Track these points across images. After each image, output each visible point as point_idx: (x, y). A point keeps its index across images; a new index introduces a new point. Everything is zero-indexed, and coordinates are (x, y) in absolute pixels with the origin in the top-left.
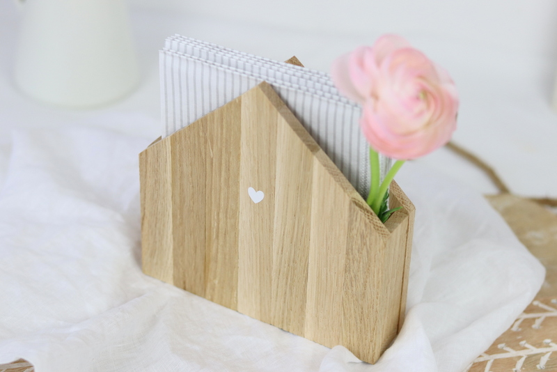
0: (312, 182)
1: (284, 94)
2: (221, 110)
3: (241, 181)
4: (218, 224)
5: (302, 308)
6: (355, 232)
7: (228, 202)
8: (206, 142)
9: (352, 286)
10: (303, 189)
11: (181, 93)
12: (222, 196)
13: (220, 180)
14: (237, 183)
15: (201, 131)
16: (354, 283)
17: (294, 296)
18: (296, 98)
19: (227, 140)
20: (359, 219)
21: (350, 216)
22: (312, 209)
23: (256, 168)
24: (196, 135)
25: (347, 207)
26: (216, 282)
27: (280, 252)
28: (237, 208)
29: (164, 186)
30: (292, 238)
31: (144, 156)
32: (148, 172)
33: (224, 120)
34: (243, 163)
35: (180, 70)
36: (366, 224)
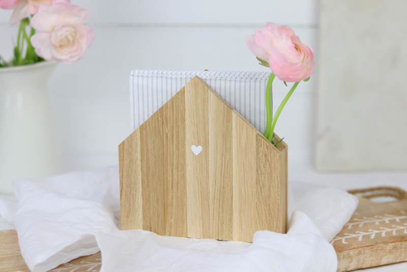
0: (232, 130)
1: (208, 82)
2: (172, 100)
3: (187, 143)
4: (173, 178)
5: (231, 220)
6: (261, 154)
7: (179, 160)
8: (163, 124)
9: (262, 192)
10: (226, 136)
11: (143, 100)
12: (175, 157)
13: (173, 147)
14: (184, 145)
15: (159, 117)
16: (263, 190)
17: (225, 213)
18: (215, 84)
19: (176, 118)
20: (262, 145)
21: (257, 145)
22: (233, 148)
23: (196, 131)
24: (156, 121)
25: (255, 139)
26: (173, 220)
27: (214, 184)
28: (185, 162)
29: (136, 162)
30: (221, 172)
31: (122, 146)
32: (125, 156)
33: (175, 105)
34: (187, 130)
35: (143, 84)
36: (267, 147)
